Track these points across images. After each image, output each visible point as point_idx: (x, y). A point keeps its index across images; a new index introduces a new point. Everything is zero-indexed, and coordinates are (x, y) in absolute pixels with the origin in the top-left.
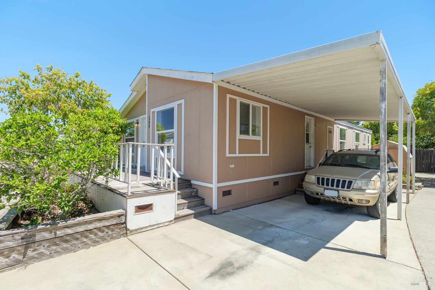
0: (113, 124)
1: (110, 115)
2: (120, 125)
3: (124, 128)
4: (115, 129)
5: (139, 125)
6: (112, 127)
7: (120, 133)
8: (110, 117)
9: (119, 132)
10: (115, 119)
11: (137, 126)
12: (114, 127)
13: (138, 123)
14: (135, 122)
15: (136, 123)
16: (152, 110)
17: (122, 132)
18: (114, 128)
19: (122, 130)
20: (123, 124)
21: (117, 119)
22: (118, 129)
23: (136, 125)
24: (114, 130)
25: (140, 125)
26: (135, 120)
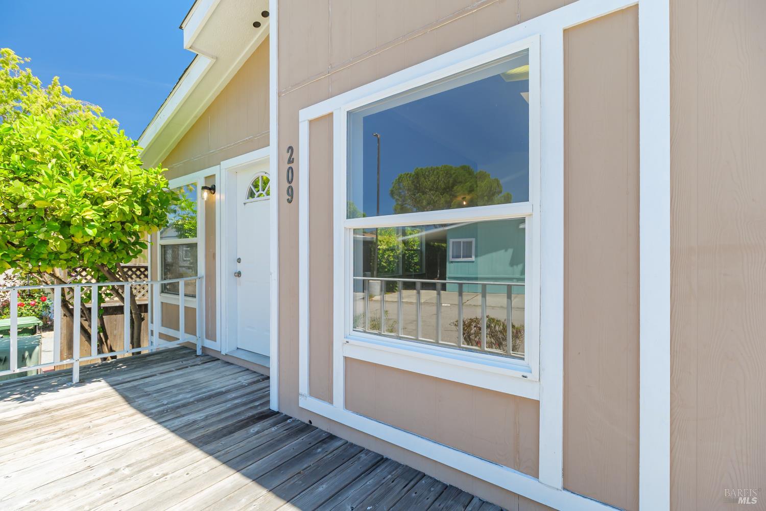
0: (104, 184)
1: (87, 148)
2: (135, 191)
3: (156, 203)
4: (115, 206)
5: (217, 196)
6: (96, 201)
7: (137, 227)
8: (87, 154)
9: (132, 222)
10: (113, 163)
11: (208, 199)
12: (112, 198)
13: (212, 189)
14: (201, 183)
15: (204, 188)
16: (307, 114)
17: (147, 223)
18: (108, 204)
19: (146, 212)
20: (153, 187)
21: (122, 164)
22: (126, 209)
23: (206, 194)
24: (107, 213)
25: (223, 197)
26: (198, 178)
